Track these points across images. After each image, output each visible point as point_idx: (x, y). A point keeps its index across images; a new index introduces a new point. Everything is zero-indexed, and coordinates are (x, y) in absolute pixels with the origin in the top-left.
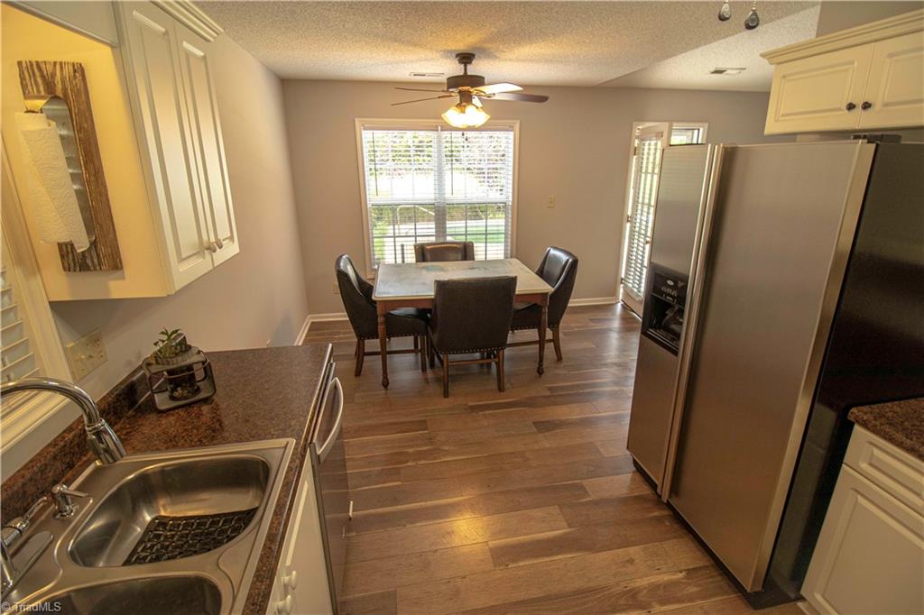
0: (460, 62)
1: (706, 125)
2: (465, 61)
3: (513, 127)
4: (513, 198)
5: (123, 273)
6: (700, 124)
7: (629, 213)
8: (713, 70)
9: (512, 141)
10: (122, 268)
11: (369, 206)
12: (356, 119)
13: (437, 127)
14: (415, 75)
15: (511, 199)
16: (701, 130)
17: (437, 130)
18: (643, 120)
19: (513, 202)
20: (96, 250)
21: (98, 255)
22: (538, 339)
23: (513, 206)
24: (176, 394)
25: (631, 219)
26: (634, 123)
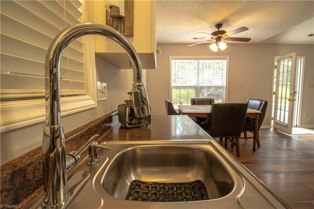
0: (216, 27)
1: (304, 57)
2: (219, 27)
3: (226, 58)
4: (226, 84)
5: (133, 39)
6: (302, 57)
7: (274, 91)
8: (309, 34)
9: (226, 64)
10: (133, 36)
11: (172, 86)
12: (170, 57)
13: (198, 58)
14: (194, 39)
15: (225, 85)
16: (302, 59)
17: (198, 60)
18: (278, 55)
19: (226, 86)
20: (124, 25)
21: (124, 27)
22: (253, 136)
23: (226, 88)
24: (132, 122)
25: (276, 93)
26: (275, 57)
